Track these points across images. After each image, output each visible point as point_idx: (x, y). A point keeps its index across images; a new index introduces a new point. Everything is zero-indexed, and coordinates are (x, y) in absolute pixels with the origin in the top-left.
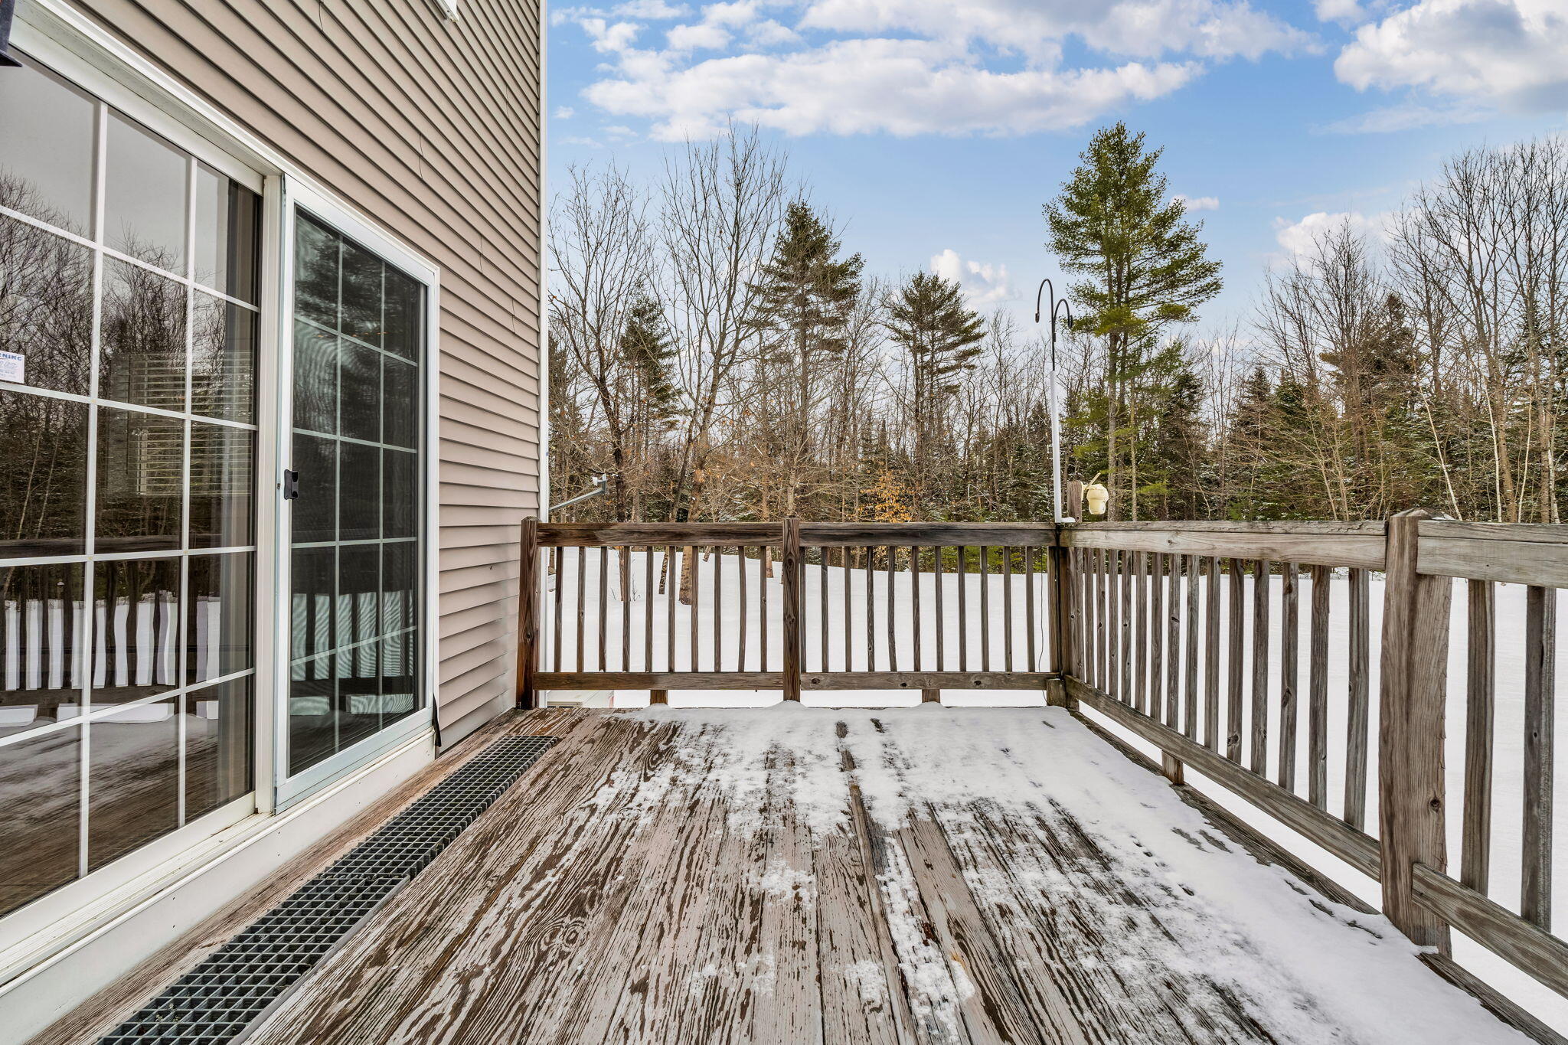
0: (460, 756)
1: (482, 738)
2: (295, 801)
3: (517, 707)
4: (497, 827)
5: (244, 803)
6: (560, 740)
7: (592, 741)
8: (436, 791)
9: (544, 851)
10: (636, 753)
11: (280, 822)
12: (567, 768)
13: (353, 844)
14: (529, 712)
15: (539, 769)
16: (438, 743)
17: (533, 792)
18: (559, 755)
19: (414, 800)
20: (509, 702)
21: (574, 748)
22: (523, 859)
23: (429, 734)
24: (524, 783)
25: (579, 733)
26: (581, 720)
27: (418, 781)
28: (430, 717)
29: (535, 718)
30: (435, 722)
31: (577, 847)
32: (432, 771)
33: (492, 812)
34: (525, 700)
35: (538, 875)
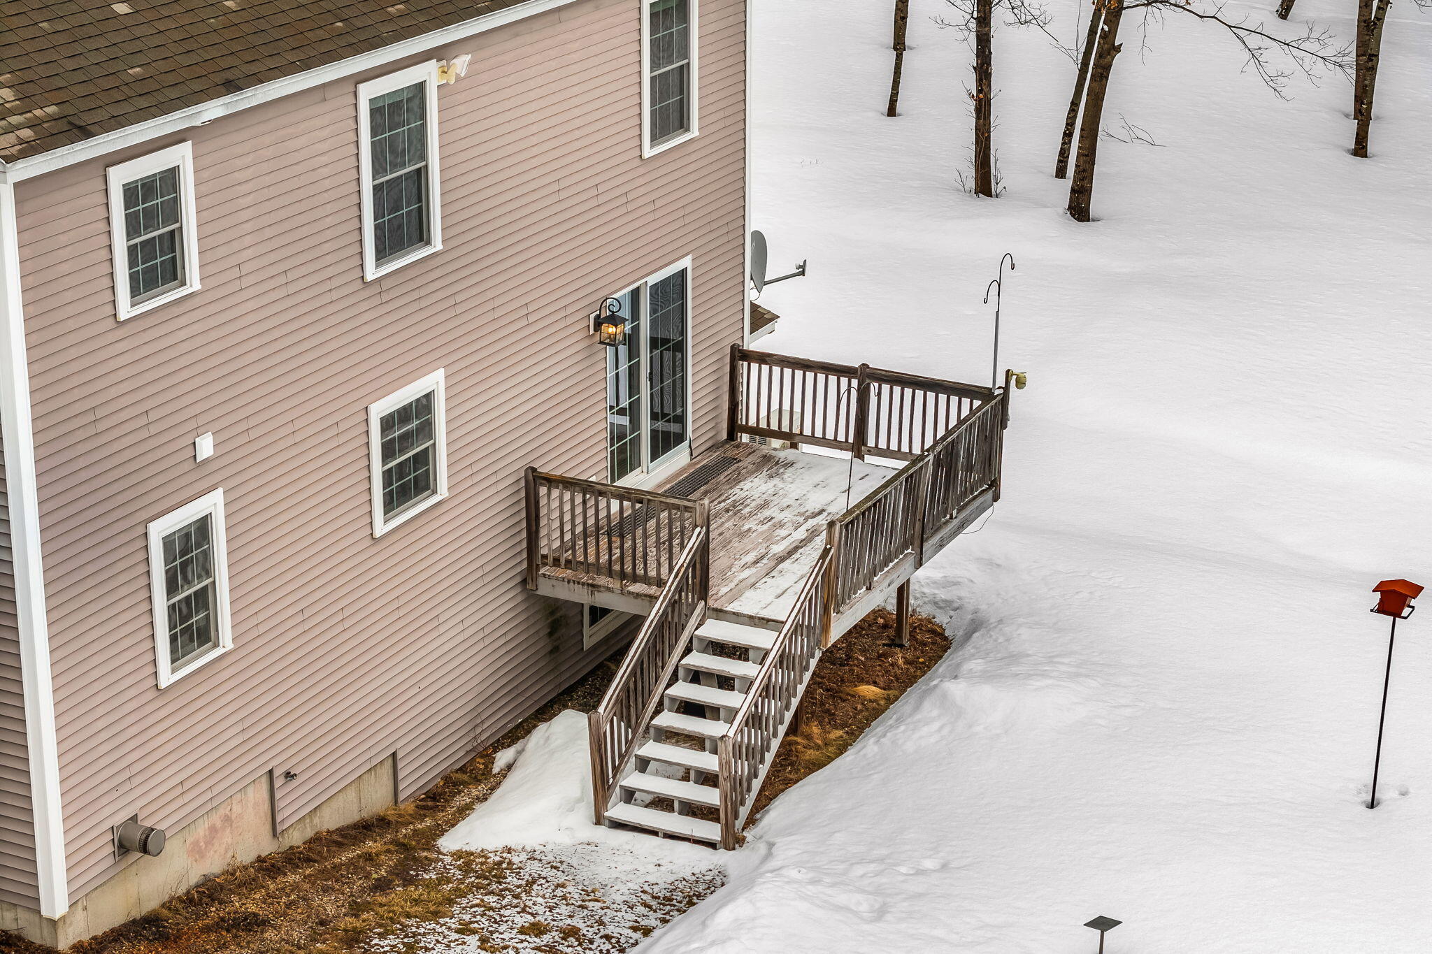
0: (700, 461)
1: (709, 454)
2: (652, 471)
3: (727, 439)
4: (710, 489)
5: (638, 470)
6: (741, 461)
7: (754, 464)
8: (691, 474)
9: (723, 498)
10: (768, 472)
11: (649, 476)
12: (739, 474)
13: (668, 486)
14: (733, 443)
15: (729, 472)
16: (692, 455)
17: (724, 480)
18: (738, 468)
19: (684, 476)
20: (725, 436)
21: (745, 465)
22: (716, 499)
23: (688, 450)
24: (722, 477)
25: (750, 459)
26: (754, 451)
27: (683, 470)
28: (688, 444)
29: (734, 447)
30: (690, 447)
31: (733, 499)
32: (689, 466)
33: (709, 484)
34: (732, 436)
35: (720, 503)
